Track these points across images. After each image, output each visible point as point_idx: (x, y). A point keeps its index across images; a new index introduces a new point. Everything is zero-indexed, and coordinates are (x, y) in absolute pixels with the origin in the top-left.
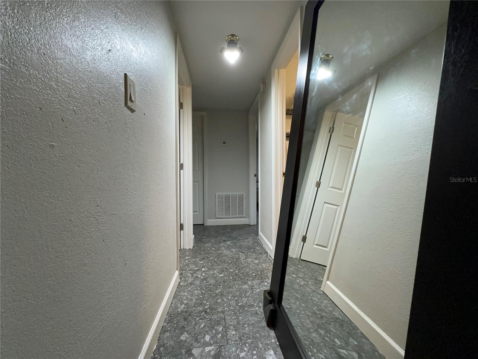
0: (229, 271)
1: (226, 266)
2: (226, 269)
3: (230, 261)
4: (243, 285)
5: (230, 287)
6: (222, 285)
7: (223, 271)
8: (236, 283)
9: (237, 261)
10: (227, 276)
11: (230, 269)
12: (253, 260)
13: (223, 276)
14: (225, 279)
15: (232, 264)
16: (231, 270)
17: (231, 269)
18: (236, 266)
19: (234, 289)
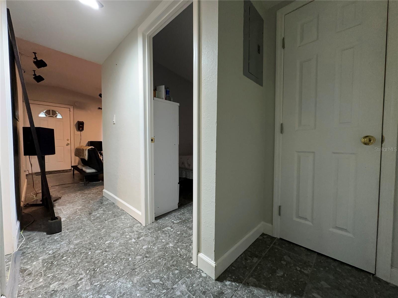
0: (101, 249)
1: (109, 255)
2: (106, 251)
3: (105, 265)
4: (80, 242)
5: (93, 236)
6: (102, 235)
7: (108, 247)
8: (89, 241)
9: (94, 270)
10: (101, 243)
11: (101, 252)
12: (62, 287)
13: (106, 242)
14: (102, 241)
15: (101, 261)
16: (99, 251)
17: (99, 253)
18: (93, 260)
19: (90, 236)
